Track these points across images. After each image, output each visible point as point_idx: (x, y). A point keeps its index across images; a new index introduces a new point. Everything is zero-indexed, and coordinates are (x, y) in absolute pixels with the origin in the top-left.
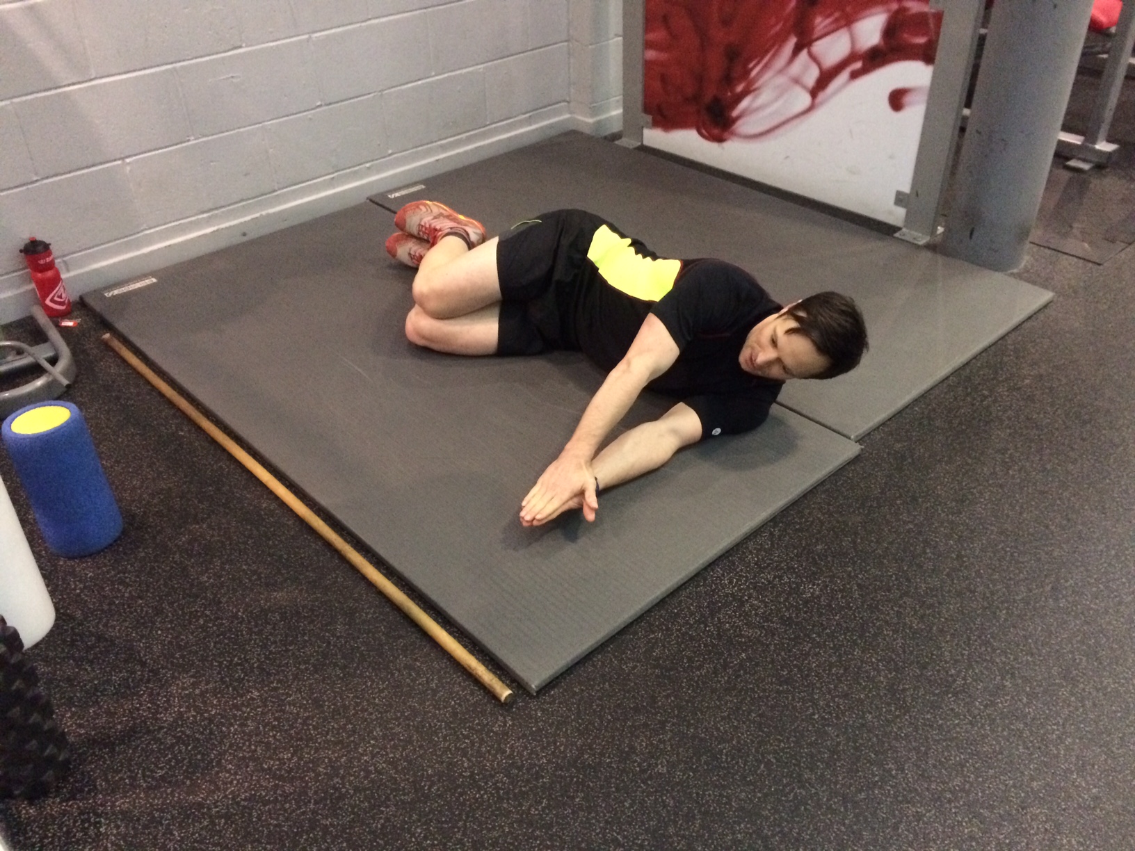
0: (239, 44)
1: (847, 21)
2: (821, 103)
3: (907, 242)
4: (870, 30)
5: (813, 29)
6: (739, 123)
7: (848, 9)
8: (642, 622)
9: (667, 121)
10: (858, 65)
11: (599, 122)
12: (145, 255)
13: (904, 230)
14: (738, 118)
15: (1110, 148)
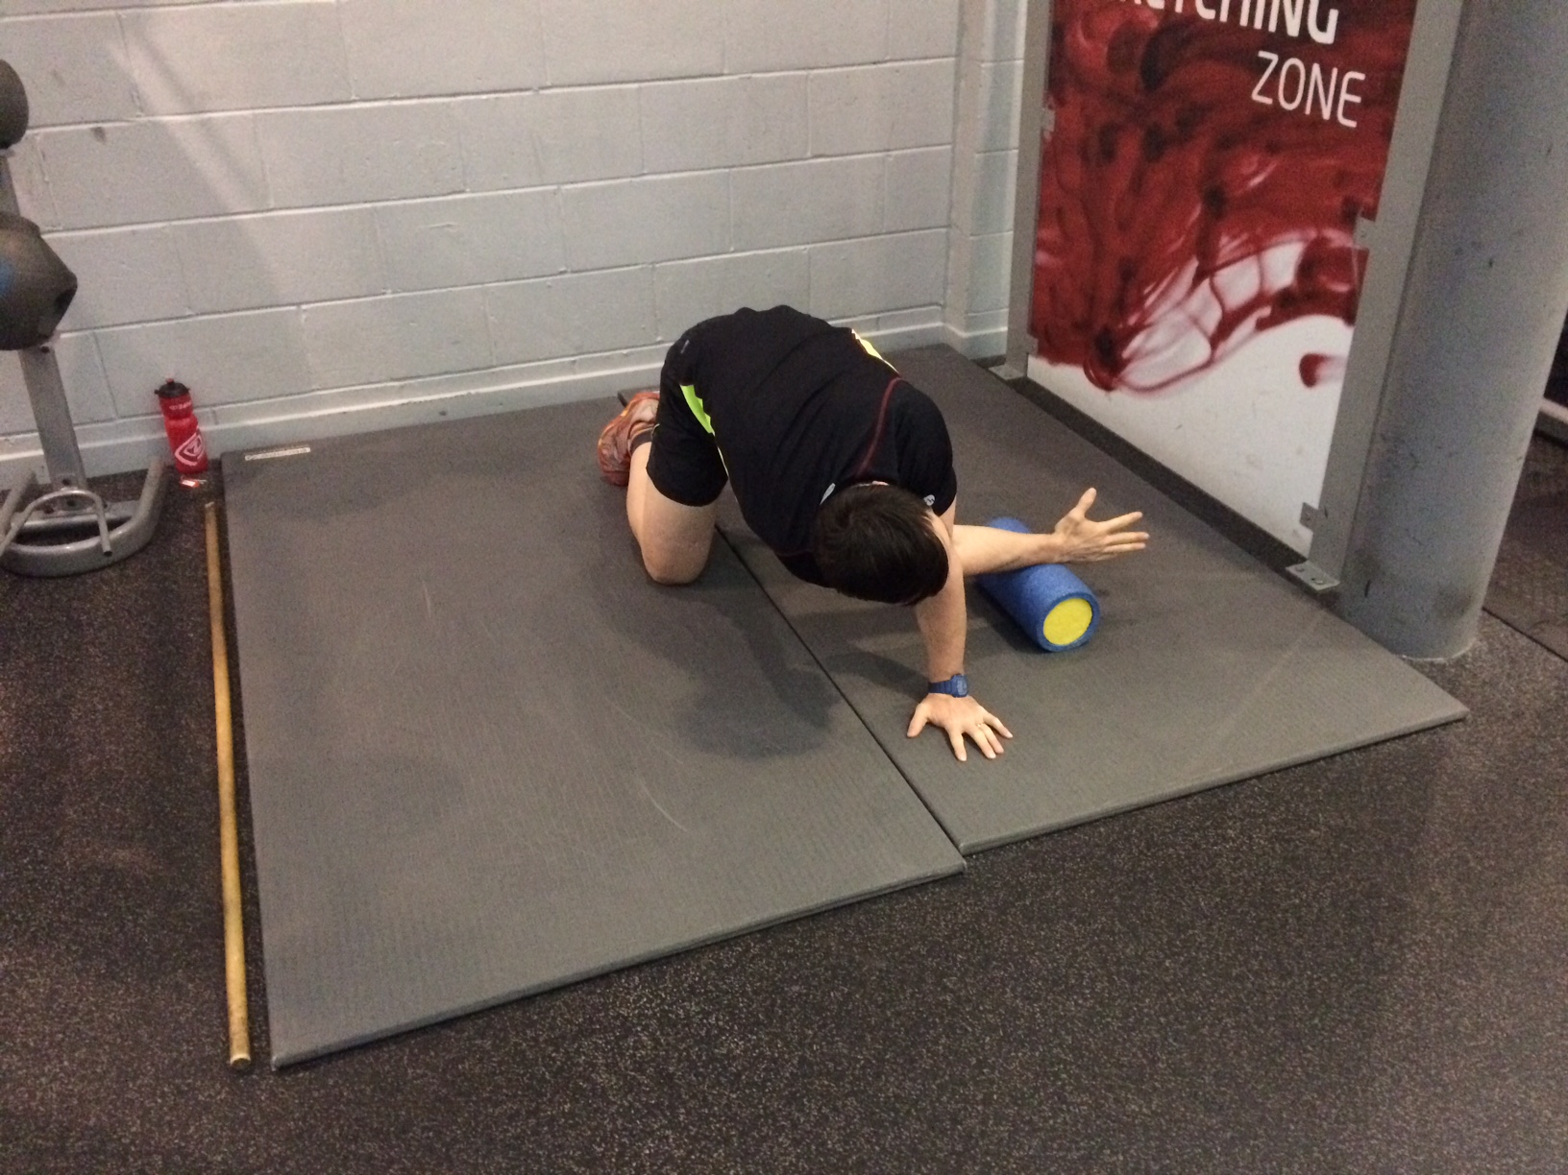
0: (462, 187)
1: (1256, 247)
2: (1221, 358)
4: (1283, 262)
5: (1218, 251)
6: (1130, 367)
7: (1259, 230)
8: (479, 1018)
9: (1055, 351)
10: (1265, 312)
11: (976, 338)
12: (312, 420)
13: (1307, 563)
14: (1129, 361)
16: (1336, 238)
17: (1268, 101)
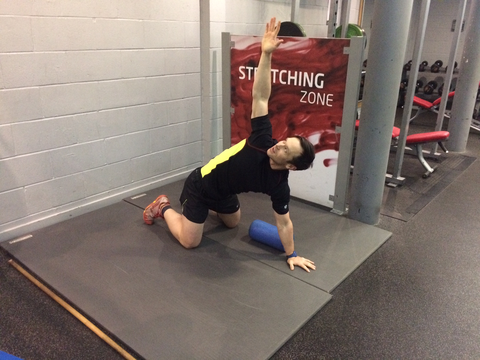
0: (76, 142)
3: (336, 214)
4: (315, 138)
7: (307, 132)
12: (28, 225)
13: (334, 209)
15: (402, 179)
16: (330, 131)
17: (305, 102)
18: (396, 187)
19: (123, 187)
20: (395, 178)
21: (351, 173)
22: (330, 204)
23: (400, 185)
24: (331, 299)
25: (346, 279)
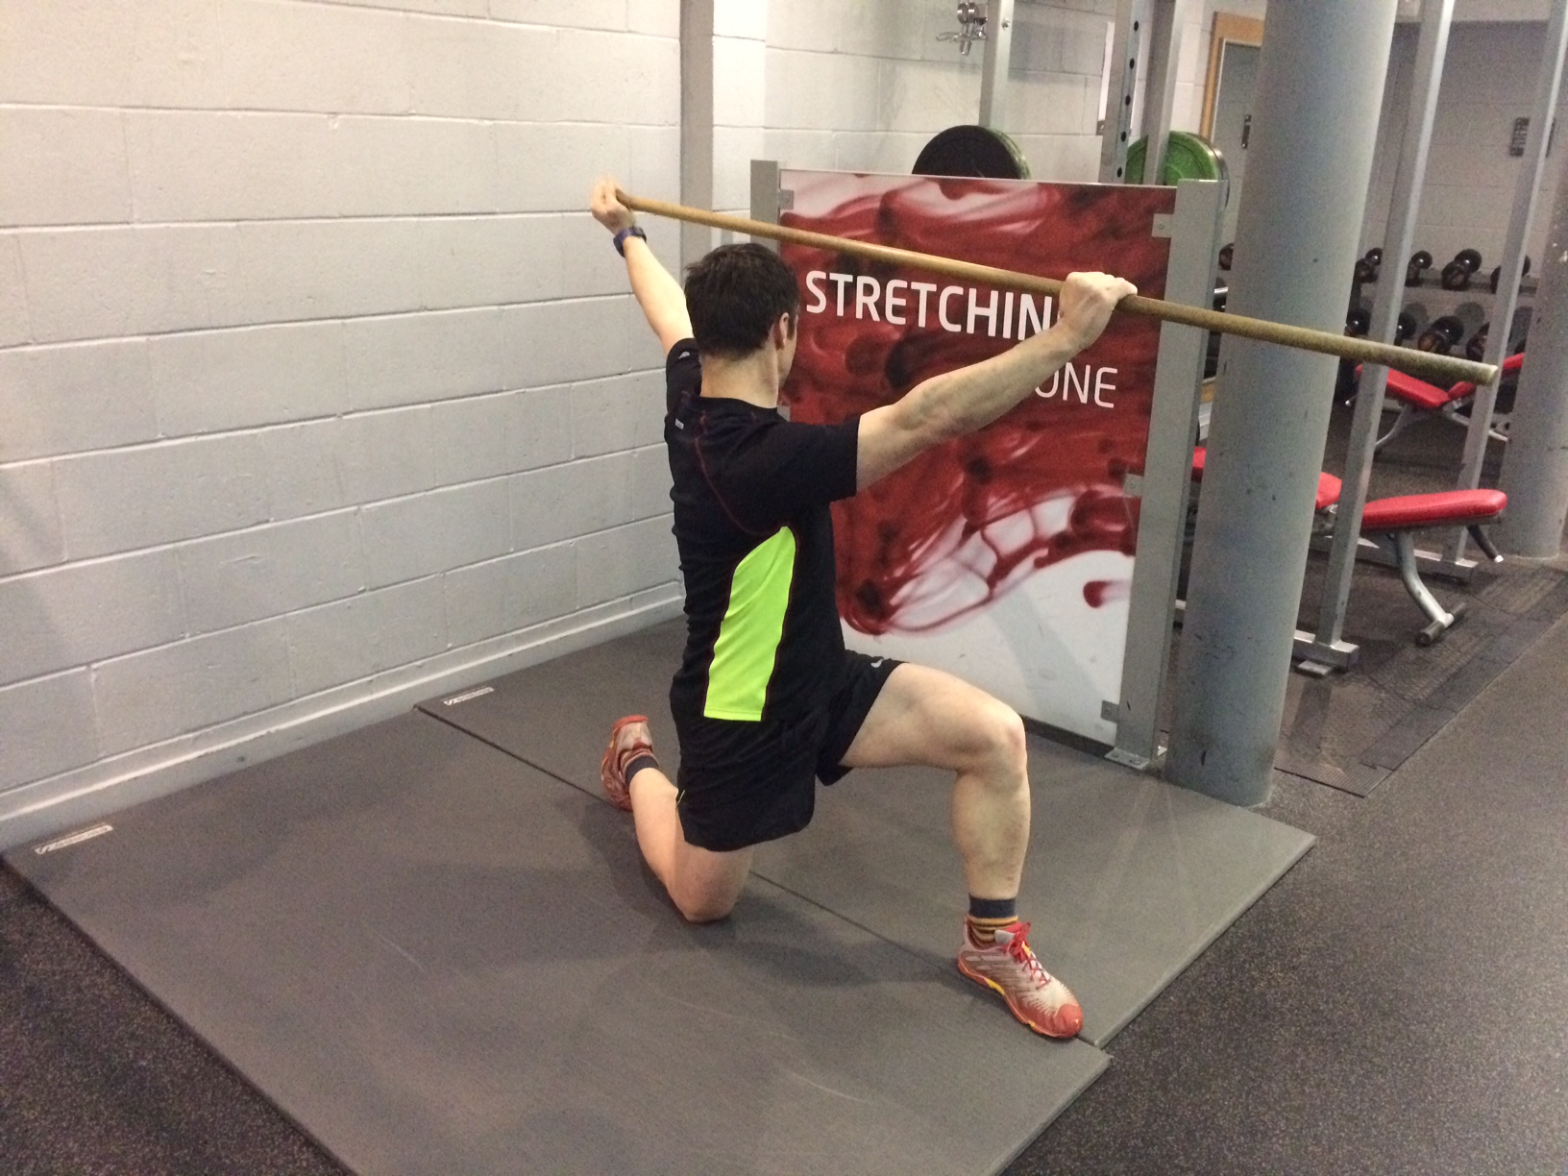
1: (1028, 503)
2: (1003, 593)
3: (1123, 765)
4: (1056, 514)
5: (986, 509)
6: (900, 612)
7: (1028, 490)
10: (1044, 553)
12: (98, 793)
13: (1116, 749)
14: (897, 607)
15: (1348, 648)
16: (1106, 491)
18: (1329, 674)
19: (419, 663)
20: (1324, 645)
21: (1178, 626)
22: (1106, 731)
23: (1342, 668)
24: (1108, 1069)
25: (1159, 996)
